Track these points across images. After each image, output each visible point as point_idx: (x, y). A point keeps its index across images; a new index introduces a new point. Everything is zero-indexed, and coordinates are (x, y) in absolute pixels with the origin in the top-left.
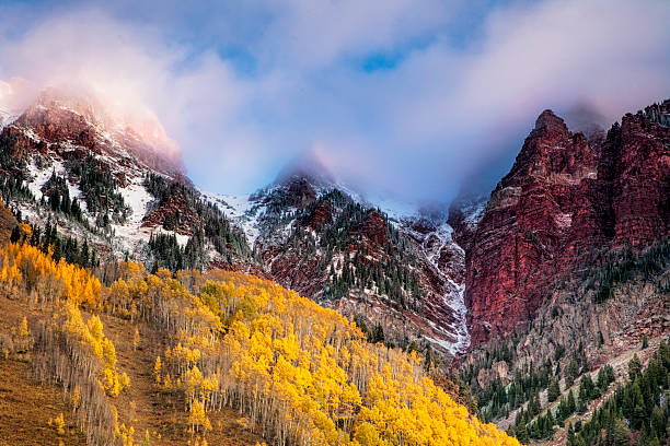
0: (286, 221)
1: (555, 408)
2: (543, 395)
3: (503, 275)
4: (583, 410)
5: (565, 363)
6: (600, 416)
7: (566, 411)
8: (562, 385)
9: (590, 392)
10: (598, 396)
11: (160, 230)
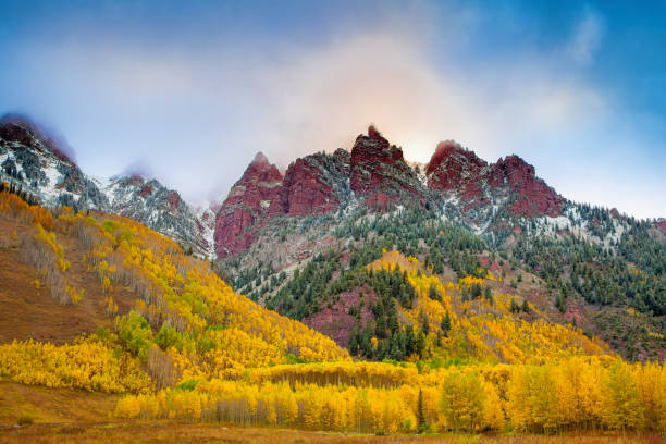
0: (128, 192)
1: (259, 289)
2: (254, 282)
3: (235, 226)
4: (272, 291)
5: (264, 269)
6: (280, 294)
7: (265, 290)
8: (263, 278)
9: (275, 283)
10: (278, 285)
11: (64, 191)
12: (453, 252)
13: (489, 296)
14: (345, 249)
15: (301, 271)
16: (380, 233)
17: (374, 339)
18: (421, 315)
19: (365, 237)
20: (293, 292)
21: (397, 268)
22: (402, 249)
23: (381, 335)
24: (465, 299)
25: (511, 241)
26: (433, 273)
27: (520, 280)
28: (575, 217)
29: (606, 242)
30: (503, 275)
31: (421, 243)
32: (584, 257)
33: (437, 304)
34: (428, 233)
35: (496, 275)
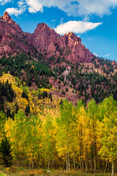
12: (37, 76)
13: (50, 97)
16: (3, 65)
18: (16, 105)
21: (7, 81)
22: (12, 73)
24: (39, 98)
25: (66, 72)
26: (26, 85)
27: (67, 90)
28: (97, 63)
29: (109, 75)
30: (60, 88)
31: (23, 71)
32: (98, 82)
33: (25, 100)
34: (26, 66)
35: (56, 88)
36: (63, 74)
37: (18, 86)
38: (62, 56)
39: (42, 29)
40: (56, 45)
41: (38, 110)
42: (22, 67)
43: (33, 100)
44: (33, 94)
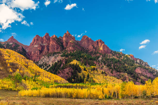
2: (42, 67)
3: (36, 54)
4: (47, 69)
5: (44, 64)
8: (44, 66)
9: (48, 67)
12: (88, 60)
13: (97, 70)
14: (63, 59)
15: (54, 64)
16: (72, 56)
17: (73, 79)
18: (83, 74)
19: (68, 57)
20: (52, 69)
21: (77, 64)
22: (77, 60)
23: (74, 79)
24: (92, 71)
25: (100, 58)
26: (84, 65)
27: (103, 67)
28: (113, 54)
29: (120, 59)
30: (99, 66)
31: (81, 58)
32: (116, 62)
33: (86, 72)
34: (82, 56)
35: (98, 66)
36: (99, 59)
37: (81, 65)
38: (96, 51)
39: (85, 38)
40: (93, 46)
41: (92, 76)
42: (81, 57)
43: (89, 71)
44: (88, 69)
